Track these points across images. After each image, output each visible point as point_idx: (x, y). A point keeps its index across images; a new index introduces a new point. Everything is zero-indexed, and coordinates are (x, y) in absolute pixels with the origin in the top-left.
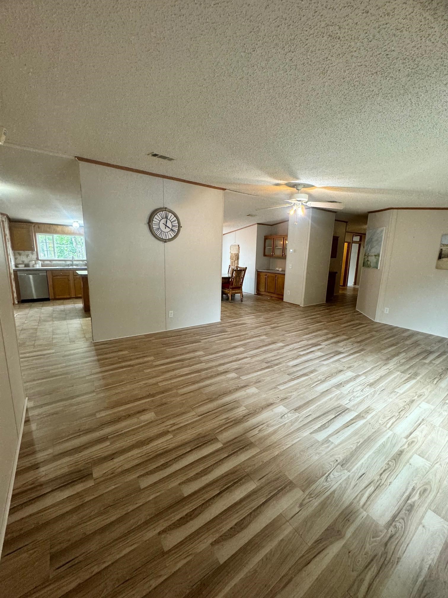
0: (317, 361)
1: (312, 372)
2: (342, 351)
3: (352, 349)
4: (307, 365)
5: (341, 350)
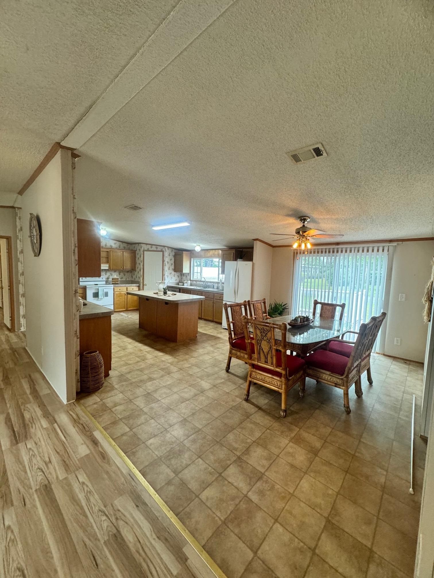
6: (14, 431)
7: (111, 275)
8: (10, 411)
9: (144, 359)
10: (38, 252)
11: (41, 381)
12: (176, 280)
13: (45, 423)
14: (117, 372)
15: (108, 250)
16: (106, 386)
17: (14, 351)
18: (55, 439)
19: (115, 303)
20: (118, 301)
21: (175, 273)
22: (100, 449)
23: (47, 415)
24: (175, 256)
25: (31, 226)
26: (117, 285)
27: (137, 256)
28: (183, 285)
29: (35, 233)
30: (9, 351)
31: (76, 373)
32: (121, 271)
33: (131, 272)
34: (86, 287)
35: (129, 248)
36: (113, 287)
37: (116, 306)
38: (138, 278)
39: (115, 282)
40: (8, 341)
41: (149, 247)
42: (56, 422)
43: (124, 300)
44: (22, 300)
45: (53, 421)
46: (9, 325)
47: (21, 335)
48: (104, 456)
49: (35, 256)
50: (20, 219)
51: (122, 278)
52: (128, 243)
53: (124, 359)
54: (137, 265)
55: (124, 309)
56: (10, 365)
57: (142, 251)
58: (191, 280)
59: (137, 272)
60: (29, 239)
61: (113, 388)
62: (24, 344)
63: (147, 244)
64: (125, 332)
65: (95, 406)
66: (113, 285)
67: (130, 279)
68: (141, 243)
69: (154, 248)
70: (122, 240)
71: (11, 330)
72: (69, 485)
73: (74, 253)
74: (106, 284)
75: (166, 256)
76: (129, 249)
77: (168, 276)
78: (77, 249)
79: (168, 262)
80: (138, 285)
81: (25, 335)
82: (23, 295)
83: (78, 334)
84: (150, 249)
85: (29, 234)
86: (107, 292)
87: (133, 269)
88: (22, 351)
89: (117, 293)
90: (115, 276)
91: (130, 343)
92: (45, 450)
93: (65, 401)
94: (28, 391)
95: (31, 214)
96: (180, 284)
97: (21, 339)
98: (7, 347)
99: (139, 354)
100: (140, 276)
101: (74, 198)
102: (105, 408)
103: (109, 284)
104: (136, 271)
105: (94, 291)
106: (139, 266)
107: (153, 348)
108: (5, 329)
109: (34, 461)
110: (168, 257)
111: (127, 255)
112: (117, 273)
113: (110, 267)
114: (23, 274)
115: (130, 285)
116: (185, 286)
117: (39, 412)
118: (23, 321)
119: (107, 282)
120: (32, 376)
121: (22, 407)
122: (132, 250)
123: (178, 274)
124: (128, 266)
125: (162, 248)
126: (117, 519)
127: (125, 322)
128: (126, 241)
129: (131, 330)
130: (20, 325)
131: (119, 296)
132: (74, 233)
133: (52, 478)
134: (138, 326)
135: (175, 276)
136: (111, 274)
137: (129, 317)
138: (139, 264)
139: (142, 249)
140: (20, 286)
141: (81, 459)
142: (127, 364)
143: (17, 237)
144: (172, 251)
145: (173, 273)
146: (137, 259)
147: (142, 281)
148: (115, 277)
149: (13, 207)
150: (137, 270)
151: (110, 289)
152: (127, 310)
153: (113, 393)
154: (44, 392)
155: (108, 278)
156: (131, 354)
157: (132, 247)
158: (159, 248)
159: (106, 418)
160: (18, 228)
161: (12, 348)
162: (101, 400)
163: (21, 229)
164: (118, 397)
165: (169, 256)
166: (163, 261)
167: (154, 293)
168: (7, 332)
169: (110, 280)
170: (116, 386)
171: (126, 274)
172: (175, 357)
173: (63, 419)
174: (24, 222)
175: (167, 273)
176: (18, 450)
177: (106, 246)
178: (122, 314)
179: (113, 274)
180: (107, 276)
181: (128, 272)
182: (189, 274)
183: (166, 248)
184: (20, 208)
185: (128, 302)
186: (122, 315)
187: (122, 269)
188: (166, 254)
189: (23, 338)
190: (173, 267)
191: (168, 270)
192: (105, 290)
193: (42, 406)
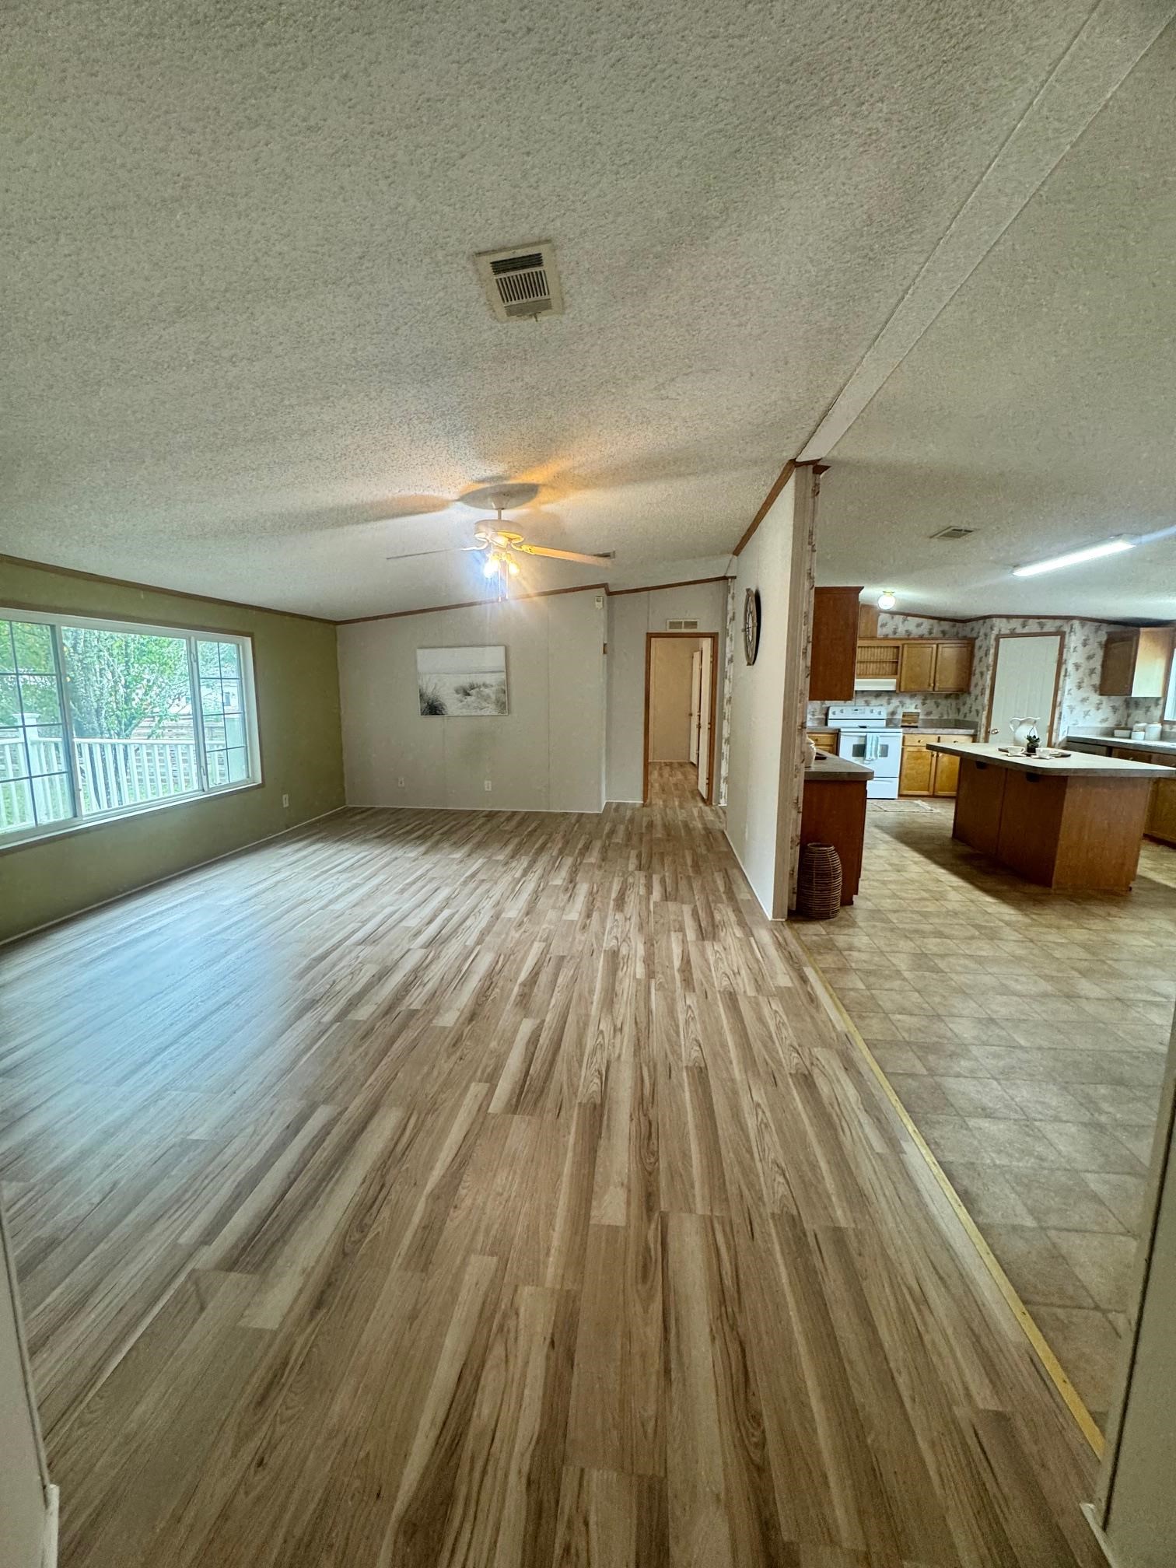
0: (406, 907)
1: (402, 891)
2: (360, 948)
3: (334, 965)
4: (420, 897)
5: (367, 951)
6: (700, 926)
7: (903, 704)
8: (698, 903)
9: (939, 897)
10: (752, 660)
11: (740, 881)
12: (1104, 720)
13: (739, 933)
14: (869, 903)
15: (899, 643)
16: (841, 918)
17: (708, 832)
18: (749, 955)
19: (904, 773)
20: (912, 769)
21: (1104, 698)
22: (809, 989)
23: (742, 923)
24: (1107, 646)
25: (746, 610)
26: (912, 730)
27: (978, 654)
28: (1130, 738)
29: (751, 625)
30: (703, 832)
31: (792, 875)
32: (927, 694)
33: (957, 697)
34: (839, 730)
35: (958, 633)
36: (901, 735)
37: (905, 781)
38: (974, 713)
39: (909, 723)
40: (701, 816)
41: (1016, 624)
42: (753, 936)
43: (927, 768)
44: (725, 748)
45: (749, 933)
46: (705, 796)
47: (721, 812)
48: (812, 999)
49: (749, 664)
50: (733, 598)
51: (929, 713)
52: (955, 620)
53: (893, 887)
54: (975, 679)
55: (925, 793)
56: (703, 850)
57: (993, 637)
58: (1163, 722)
59: (973, 697)
60: (743, 634)
61: (853, 924)
62: (722, 826)
63: (1008, 617)
64: (912, 838)
65: (814, 938)
66: (901, 730)
67: (953, 716)
68: (990, 617)
69: (1032, 625)
70: (938, 615)
71: (707, 801)
72: (758, 1004)
73: (805, 653)
74: (887, 726)
75: (1072, 645)
76: (956, 636)
77: (1071, 708)
78: (810, 646)
79: (1077, 666)
80: (972, 732)
81: (724, 813)
82: (728, 741)
83: (801, 805)
84: (1019, 630)
85: (742, 627)
86: (887, 746)
87: (962, 691)
88: (719, 835)
89: (911, 749)
90: (912, 706)
91: (916, 863)
92: (734, 959)
93: (770, 917)
94: (722, 889)
95: (748, 590)
96: (1117, 732)
97: (719, 817)
98: (700, 826)
99: (932, 886)
100: (980, 708)
101: (814, 551)
102: (830, 947)
103: (896, 727)
104: (969, 693)
105: (856, 741)
106: (983, 681)
107: (972, 883)
108: (698, 799)
109: (720, 964)
110: (1080, 648)
111: (949, 652)
112: (918, 701)
113: (899, 685)
114: (729, 701)
115: (950, 731)
116: (1138, 739)
117: (733, 917)
118: (724, 788)
119: (890, 722)
120: (730, 872)
121: (713, 905)
122: (965, 638)
123: (1118, 701)
124: (948, 680)
125: (1058, 623)
126: (812, 1064)
127: (920, 820)
128: (948, 615)
129: (931, 839)
130: (719, 795)
131: (917, 759)
132: (806, 616)
133: (740, 989)
134: (950, 833)
135: (1104, 706)
136: (901, 702)
137: (935, 811)
138: (982, 674)
139: (995, 632)
140: (725, 723)
141: (778, 988)
142: (894, 896)
143: (726, 632)
144: (1097, 630)
145: (1095, 698)
146: (976, 661)
147: (984, 721)
148: (912, 710)
149: (725, 578)
150: (975, 691)
151: (895, 739)
152: (934, 796)
153: (851, 931)
154: (743, 896)
155: (893, 713)
156: (913, 881)
157: (966, 630)
158: (1050, 626)
159: (829, 960)
160: (730, 616)
161: (706, 828)
162: (828, 934)
163: (733, 619)
164: (861, 940)
165: (1085, 644)
166: (1060, 662)
167: (1000, 750)
168: (701, 804)
169: (899, 716)
170: (861, 924)
171: (943, 702)
172: (1026, 915)
173: (764, 936)
174: (738, 605)
175: (1067, 700)
176: (703, 946)
177: (895, 633)
178: (919, 802)
179: (908, 701)
180: (891, 708)
181: (947, 696)
182: (1160, 701)
183: (1076, 623)
184: (735, 577)
185: (939, 771)
186: (918, 805)
187: (931, 689)
188: (1074, 640)
189: (722, 815)
190: (1096, 679)
191: (1074, 691)
192: (882, 741)
193: (737, 911)
